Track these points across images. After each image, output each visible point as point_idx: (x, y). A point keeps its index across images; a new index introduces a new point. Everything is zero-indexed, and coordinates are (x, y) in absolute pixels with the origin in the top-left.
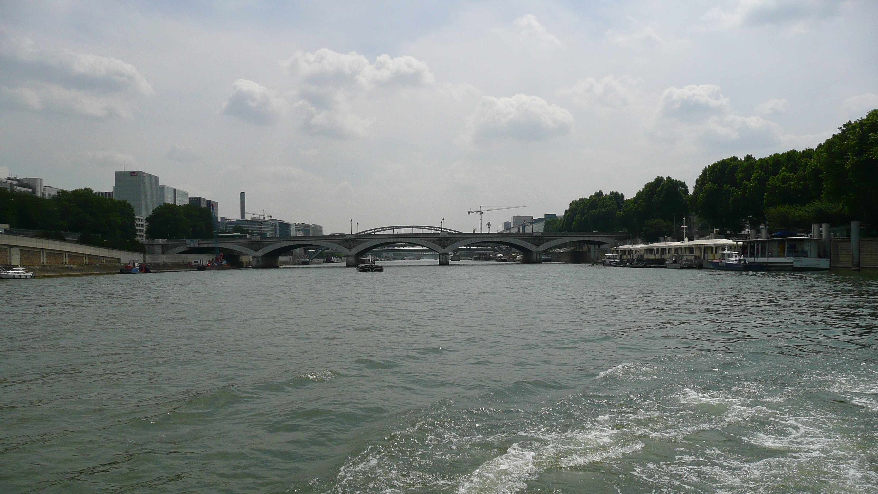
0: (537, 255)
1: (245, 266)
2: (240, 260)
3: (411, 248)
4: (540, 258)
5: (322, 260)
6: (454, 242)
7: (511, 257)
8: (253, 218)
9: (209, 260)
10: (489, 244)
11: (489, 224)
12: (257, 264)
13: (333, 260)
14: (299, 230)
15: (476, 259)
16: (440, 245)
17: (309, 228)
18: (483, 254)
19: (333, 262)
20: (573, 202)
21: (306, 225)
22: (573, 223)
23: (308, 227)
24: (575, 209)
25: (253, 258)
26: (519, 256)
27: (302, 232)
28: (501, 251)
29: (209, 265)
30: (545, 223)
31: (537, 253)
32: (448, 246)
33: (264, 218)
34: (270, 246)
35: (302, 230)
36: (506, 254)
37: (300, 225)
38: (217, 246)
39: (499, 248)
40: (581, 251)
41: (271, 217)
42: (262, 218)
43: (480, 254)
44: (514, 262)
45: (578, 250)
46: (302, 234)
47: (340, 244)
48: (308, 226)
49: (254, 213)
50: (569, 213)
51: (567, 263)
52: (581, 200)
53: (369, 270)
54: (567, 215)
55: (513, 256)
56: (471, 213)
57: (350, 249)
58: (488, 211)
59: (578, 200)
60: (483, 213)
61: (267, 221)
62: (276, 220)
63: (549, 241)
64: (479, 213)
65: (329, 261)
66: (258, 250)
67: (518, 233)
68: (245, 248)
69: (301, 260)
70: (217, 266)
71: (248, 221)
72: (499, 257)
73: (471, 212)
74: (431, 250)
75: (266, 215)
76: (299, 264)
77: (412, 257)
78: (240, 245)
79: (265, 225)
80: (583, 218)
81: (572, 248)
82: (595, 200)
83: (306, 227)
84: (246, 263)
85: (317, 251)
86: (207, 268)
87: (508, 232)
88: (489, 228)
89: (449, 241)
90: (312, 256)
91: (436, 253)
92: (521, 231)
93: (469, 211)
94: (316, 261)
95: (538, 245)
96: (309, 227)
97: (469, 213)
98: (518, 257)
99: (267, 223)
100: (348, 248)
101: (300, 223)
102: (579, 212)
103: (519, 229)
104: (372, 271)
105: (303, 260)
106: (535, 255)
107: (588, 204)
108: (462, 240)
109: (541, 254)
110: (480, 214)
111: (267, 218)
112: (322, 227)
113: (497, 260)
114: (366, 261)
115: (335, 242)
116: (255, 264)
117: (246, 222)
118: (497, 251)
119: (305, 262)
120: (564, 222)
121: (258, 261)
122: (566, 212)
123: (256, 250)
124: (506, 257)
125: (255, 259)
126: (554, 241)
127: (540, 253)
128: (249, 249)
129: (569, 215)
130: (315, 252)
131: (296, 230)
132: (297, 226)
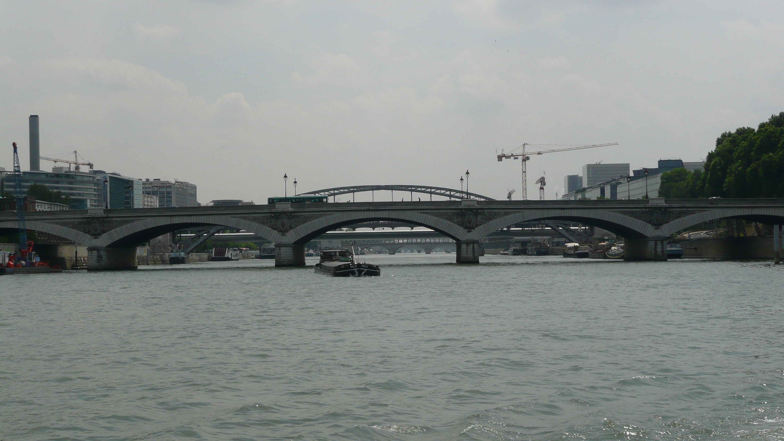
0: (656, 244)
1: (68, 265)
2: (59, 255)
3: (388, 230)
4: (663, 251)
5: (205, 255)
6: (490, 219)
7: (597, 248)
8: (58, 168)
9: (10, 255)
10: (547, 221)
11: (542, 181)
12: (98, 262)
13: (228, 254)
14: (148, 193)
15: (516, 253)
16: (461, 225)
17: (169, 190)
18: (530, 242)
19: (228, 259)
20: (724, 136)
21: (163, 183)
22: (727, 180)
23: (167, 187)
24: (731, 152)
25: (91, 249)
26: (615, 246)
27: (155, 197)
28: (575, 236)
29: (12, 263)
30: (662, 178)
31: (656, 241)
32: (477, 226)
33: (77, 168)
34: (123, 227)
35: (154, 193)
36: (586, 242)
37: (151, 183)
38: (22, 227)
39: (568, 230)
40: (742, 235)
41: (91, 165)
42: (73, 169)
43: (524, 243)
44: (606, 258)
45: (736, 235)
46: (155, 202)
47: (263, 223)
48: (167, 185)
49: (55, 158)
50: (717, 159)
51: (714, 260)
52: (740, 132)
53: (353, 274)
54: (712, 163)
55: (604, 246)
56: (504, 158)
57: (283, 231)
58: (539, 153)
59: (733, 131)
60: (528, 158)
61: (83, 175)
62: (104, 172)
63: (680, 217)
64: (520, 158)
65: (220, 257)
66: (99, 234)
67: (601, 201)
68: (74, 230)
69: (167, 256)
70: (26, 266)
71: (47, 174)
72: (570, 248)
73: (504, 156)
74: (440, 233)
75: (80, 161)
76: (164, 262)
77: (378, 248)
78: (63, 224)
79: (82, 182)
80: (749, 169)
81: (722, 230)
82: (772, 132)
83: (163, 187)
84: (71, 260)
85: (199, 237)
86: (8, 269)
87: (579, 197)
88: (542, 188)
89: (480, 217)
90: (188, 247)
91: (451, 240)
92: (608, 195)
93: (500, 154)
94: (194, 256)
95: (658, 225)
96: (170, 187)
97: (500, 158)
98: (613, 248)
99: (86, 179)
100: (280, 231)
101: (151, 180)
102: (738, 158)
103: (603, 191)
104: (359, 275)
105: (173, 255)
106: (651, 244)
107: (758, 142)
108: (506, 214)
109: (665, 242)
110: (524, 160)
111: (85, 169)
112: (196, 188)
113: (566, 255)
114: (336, 255)
115: (255, 219)
116: (93, 262)
117: (44, 177)
118: (564, 236)
119: (177, 258)
120: (706, 177)
121: (100, 257)
122: (711, 156)
123: (96, 235)
124: (585, 248)
125: (95, 253)
126: (690, 216)
127: (662, 240)
128: (82, 233)
129: (716, 163)
130: (194, 237)
131: (143, 193)
132: (145, 184)
